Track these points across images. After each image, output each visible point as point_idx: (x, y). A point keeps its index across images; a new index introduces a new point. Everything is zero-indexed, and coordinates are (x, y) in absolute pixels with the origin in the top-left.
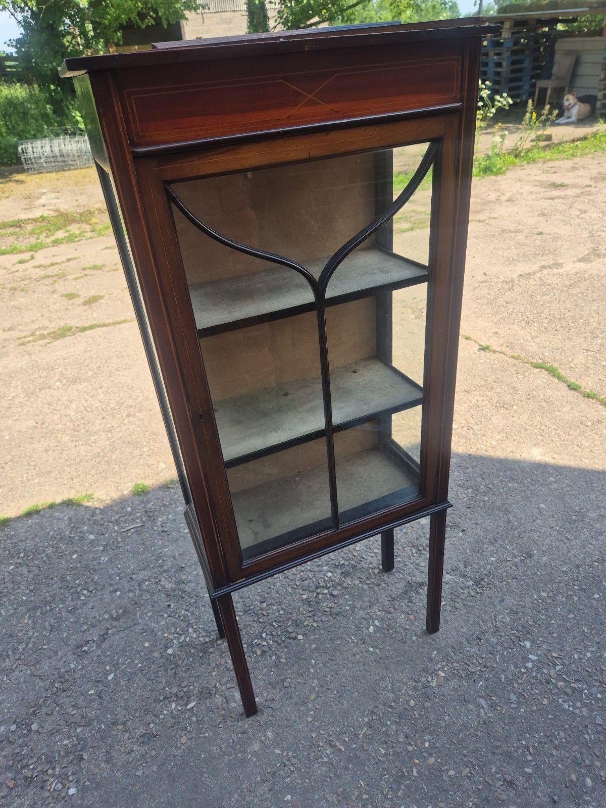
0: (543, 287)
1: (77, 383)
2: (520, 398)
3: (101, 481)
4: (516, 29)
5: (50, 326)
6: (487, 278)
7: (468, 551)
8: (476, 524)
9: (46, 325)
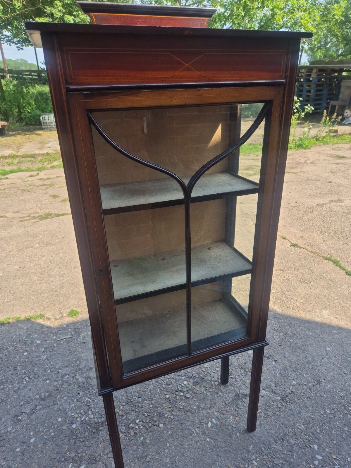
0: (331, 213)
1: (48, 246)
2: (315, 277)
3: (51, 306)
4: (319, 73)
5: (40, 212)
6: (297, 205)
7: (278, 375)
8: (285, 357)
9: (37, 211)
